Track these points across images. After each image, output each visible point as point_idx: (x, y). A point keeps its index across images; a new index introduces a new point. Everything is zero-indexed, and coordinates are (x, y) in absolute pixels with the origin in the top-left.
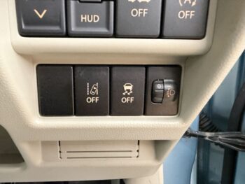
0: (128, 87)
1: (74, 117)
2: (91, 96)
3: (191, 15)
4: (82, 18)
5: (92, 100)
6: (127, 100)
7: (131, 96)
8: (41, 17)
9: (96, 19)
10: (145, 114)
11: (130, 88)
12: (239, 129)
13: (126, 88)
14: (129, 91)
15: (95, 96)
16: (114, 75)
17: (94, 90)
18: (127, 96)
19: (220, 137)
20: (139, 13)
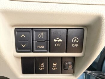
0: (55, 64)
1: (35, 74)
2: (41, 67)
3: (77, 45)
4: (38, 47)
5: (41, 69)
6: (54, 69)
7: (56, 67)
8: (24, 47)
9: (43, 47)
10: (61, 73)
11: (56, 64)
12: (101, 70)
13: (54, 64)
14: (55, 65)
15: (43, 67)
16: (50, 60)
17: (42, 65)
18: (54, 67)
19: (93, 73)
20: (58, 45)
